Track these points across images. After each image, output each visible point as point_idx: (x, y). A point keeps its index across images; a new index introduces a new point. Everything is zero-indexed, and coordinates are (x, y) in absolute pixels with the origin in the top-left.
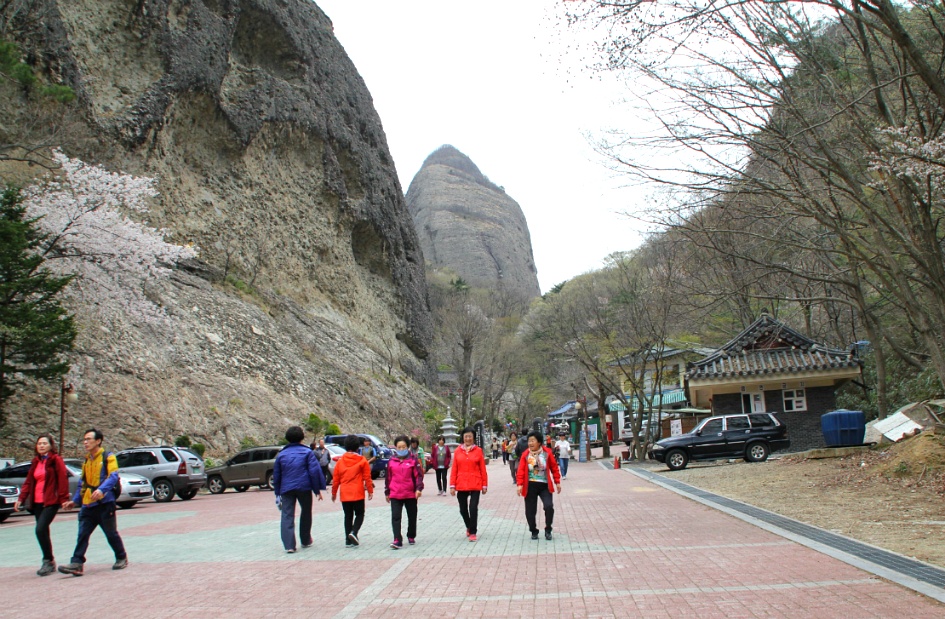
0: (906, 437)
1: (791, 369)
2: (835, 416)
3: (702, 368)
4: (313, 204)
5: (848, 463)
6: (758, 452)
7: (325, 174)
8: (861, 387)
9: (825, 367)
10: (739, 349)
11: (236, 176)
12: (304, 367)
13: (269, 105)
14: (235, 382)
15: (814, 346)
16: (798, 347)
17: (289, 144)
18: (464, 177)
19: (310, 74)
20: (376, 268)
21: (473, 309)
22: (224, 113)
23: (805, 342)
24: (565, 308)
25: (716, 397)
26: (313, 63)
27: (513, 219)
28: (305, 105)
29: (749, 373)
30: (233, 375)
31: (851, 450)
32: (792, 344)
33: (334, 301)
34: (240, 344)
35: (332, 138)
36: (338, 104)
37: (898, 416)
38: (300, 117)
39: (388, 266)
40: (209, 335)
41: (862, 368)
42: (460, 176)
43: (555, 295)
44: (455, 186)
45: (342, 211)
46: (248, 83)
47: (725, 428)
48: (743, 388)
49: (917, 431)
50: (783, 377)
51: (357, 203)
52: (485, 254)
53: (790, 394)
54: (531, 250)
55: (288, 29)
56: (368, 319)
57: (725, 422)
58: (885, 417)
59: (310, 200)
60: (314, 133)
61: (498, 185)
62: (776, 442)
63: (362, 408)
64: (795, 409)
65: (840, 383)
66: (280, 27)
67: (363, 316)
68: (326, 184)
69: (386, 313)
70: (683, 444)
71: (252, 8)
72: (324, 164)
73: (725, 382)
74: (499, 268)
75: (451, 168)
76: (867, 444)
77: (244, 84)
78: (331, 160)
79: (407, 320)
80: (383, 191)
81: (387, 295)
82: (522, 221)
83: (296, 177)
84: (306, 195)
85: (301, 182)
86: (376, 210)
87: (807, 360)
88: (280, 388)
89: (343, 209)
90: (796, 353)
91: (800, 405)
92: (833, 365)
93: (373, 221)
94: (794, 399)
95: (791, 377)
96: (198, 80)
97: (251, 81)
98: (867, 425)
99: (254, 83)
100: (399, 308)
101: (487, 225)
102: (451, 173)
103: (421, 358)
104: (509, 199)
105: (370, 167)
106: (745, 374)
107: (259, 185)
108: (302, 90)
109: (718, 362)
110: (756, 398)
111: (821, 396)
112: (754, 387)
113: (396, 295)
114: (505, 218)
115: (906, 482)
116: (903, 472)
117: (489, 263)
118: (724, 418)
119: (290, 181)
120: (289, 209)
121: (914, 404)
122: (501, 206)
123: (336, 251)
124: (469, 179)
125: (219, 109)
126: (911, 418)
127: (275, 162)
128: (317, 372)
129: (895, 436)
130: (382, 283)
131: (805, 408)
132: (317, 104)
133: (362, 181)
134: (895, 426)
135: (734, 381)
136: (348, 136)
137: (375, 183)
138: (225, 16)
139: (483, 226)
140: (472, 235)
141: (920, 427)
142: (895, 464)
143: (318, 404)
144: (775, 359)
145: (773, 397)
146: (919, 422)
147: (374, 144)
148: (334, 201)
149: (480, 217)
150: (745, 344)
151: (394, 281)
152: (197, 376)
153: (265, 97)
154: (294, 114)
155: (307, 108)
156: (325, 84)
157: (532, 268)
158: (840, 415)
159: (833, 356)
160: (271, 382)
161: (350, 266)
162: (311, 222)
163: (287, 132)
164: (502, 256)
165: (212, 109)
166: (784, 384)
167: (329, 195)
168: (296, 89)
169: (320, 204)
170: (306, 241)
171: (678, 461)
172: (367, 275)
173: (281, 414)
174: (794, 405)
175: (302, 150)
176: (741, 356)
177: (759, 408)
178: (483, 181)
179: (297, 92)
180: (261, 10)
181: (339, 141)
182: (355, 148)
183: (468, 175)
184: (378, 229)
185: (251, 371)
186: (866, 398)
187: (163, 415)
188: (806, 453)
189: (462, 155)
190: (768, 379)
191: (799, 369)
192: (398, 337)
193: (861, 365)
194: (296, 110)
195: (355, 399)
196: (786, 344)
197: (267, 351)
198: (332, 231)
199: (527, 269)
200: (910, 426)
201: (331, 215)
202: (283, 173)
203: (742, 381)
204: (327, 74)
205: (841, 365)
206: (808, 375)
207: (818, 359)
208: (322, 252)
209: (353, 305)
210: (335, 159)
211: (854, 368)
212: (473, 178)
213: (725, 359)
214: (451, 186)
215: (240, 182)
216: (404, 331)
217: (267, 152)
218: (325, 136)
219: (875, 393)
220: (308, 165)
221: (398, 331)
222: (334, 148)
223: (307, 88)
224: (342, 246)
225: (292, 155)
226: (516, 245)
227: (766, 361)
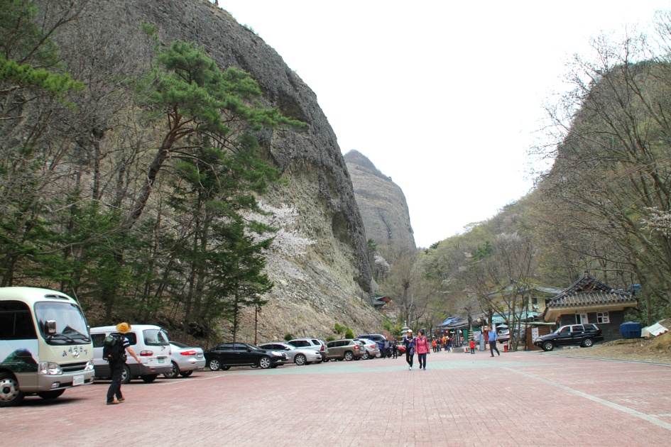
0: (661, 334)
1: (601, 302)
2: (627, 325)
3: (555, 301)
4: (313, 203)
5: (635, 345)
6: (588, 343)
7: (320, 186)
8: (637, 311)
9: (618, 301)
10: (573, 291)
11: (277, 190)
12: (325, 298)
13: (293, 149)
14: (298, 306)
15: (612, 290)
16: (604, 291)
17: (302, 171)
18: (366, 171)
19: (311, 129)
20: (343, 239)
21: (379, 259)
22: (272, 155)
23: (607, 288)
24: (440, 259)
25: (562, 316)
26: (312, 123)
27: (397, 198)
28: (311, 148)
29: (580, 304)
30: (296, 302)
31: (635, 340)
32: (601, 289)
33: (323, 259)
34: (294, 285)
35: (323, 165)
36: (325, 145)
37: (657, 325)
38: (308, 155)
39: (350, 237)
40: (281, 281)
41: (638, 301)
42: (363, 170)
43: (434, 250)
44: (360, 177)
45: (328, 207)
46: (282, 137)
47: (571, 331)
48: (576, 312)
49: (666, 332)
50: (597, 306)
51: (335, 201)
52: (380, 222)
53: (600, 315)
54: (409, 218)
55: (301, 105)
56: (340, 269)
57: (571, 329)
58: (651, 325)
59: (311, 201)
60: (315, 163)
61: (388, 176)
62: (597, 338)
63: (355, 321)
64: (603, 322)
65: (626, 309)
66: (296, 104)
67: (338, 267)
68: (320, 192)
69: (348, 264)
70: (551, 338)
71: (284, 95)
72: (319, 181)
73: (568, 308)
74: (389, 230)
75: (357, 165)
76: (643, 338)
77: (279, 138)
78: (323, 179)
79: (359, 269)
80: (348, 194)
81: (350, 255)
82: (404, 199)
83: (305, 188)
84: (310, 198)
85: (307, 191)
86: (345, 205)
87: (609, 297)
88: (318, 310)
89: (329, 206)
90: (603, 293)
91: (606, 320)
92: (623, 300)
93: (343, 212)
94: (603, 317)
95: (601, 306)
96: (261, 139)
97: (283, 136)
98: (642, 329)
99: (285, 137)
100: (355, 262)
101: (381, 202)
102: (357, 168)
103: (367, 291)
104: (394, 185)
105: (341, 181)
106: (578, 304)
107: (287, 194)
108: (308, 139)
109: (563, 298)
110: (584, 317)
111: (617, 315)
112: (582, 311)
113: (354, 255)
114: (392, 198)
115: (661, 351)
116: (659, 347)
117: (383, 226)
118: (571, 326)
119: (301, 191)
120: (302, 207)
121: (664, 320)
122: (390, 190)
123: (325, 230)
124: (369, 172)
125: (270, 153)
126: (663, 326)
127: (294, 180)
128: (332, 301)
129: (656, 334)
130: (347, 248)
131: (608, 322)
132: (316, 147)
133: (337, 189)
134: (656, 329)
135: (572, 308)
136: (331, 164)
137: (344, 189)
138: (272, 102)
139: (378, 203)
140: (372, 208)
141: (667, 330)
142: (656, 344)
143: (336, 319)
144: (592, 296)
145: (592, 316)
146: (667, 328)
147: (341, 166)
148: (324, 201)
149: (376, 197)
150: (577, 289)
151: (353, 246)
152: (282, 303)
153: (291, 145)
154: (306, 154)
155: (311, 150)
156: (319, 135)
157: (410, 230)
158: (630, 325)
159: (623, 296)
160: (313, 306)
161: (331, 238)
162: (313, 214)
163: (302, 164)
164: (391, 223)
165: (266, 153)
166: (598, 309)
167: (322, 198)
168: (306, 139)
169: (317, 203)
170: (310, 225)
171: (549, 346)
172: (339, 243)
173: (321, 323)
174: (603, 320)
175: (308, 173)
176: (575, 295)
177: (584, 322)
178: (378, 174)
179: (306, 141)
180: (288, 97)
181: (327, 167)
182: (334, 170)
183: (368, 170)
184: (345, 216)
185: (303, 300)
186: (640, 317)
187: (273, 323)
188: (615, 342)
189: (364, 157)
190: (589, 307)
191: (605, 302)
192: (354, 279)
193: (637, 300)
194: (306, 151)
195: (350, 316)
196: (597, 289)
197: (307, 289)
198: (322, 219)
199: (407, 230)
200: (663, 329)
201: (322, 209)
202: (299, 187)
203: (576, 308)
204: (319, 128)
205: (627, 300)
206: (610, 305)
207: (615, 297)
208: (318, 231)
209: (333, 261)
210: (325, 177)
211: (634, 301)
212: (371, 171)
213: (566, 296)
214: (357, 177)
215: (278, 193)
216: (358, 276)
217: (291, 175)
218: (320, 165)
219: (645, 314)
220: (311, 182)
221: (355, 276)
222: (324, 171)
223: (310, 138)
224: (327, 226)
225: (302, 176)
226: (400, 215)
227: (588, 298)
